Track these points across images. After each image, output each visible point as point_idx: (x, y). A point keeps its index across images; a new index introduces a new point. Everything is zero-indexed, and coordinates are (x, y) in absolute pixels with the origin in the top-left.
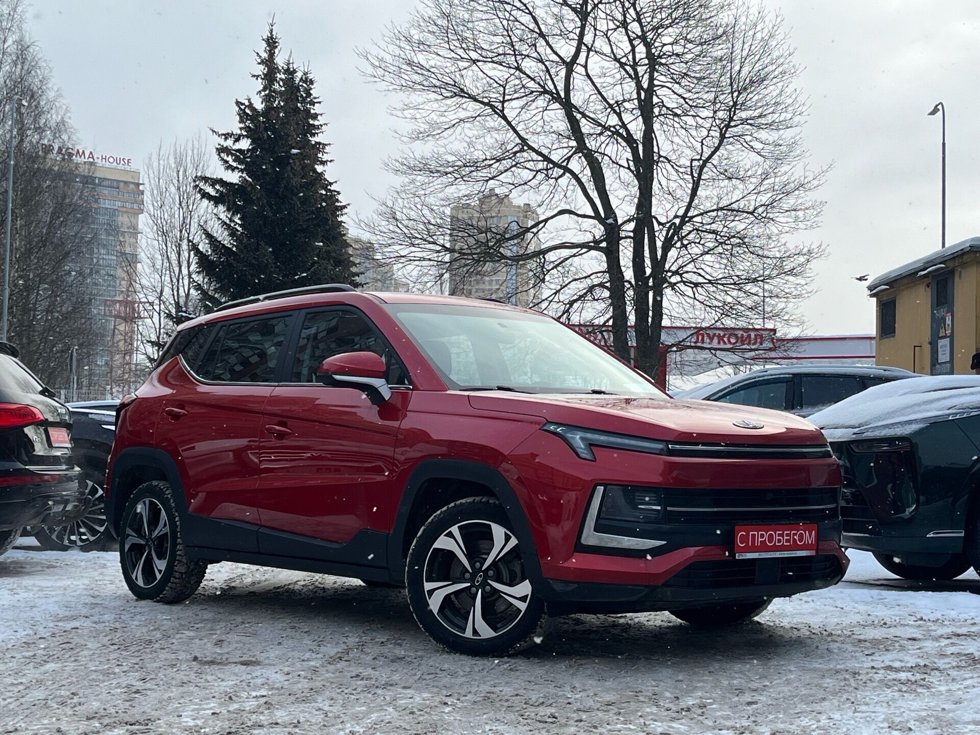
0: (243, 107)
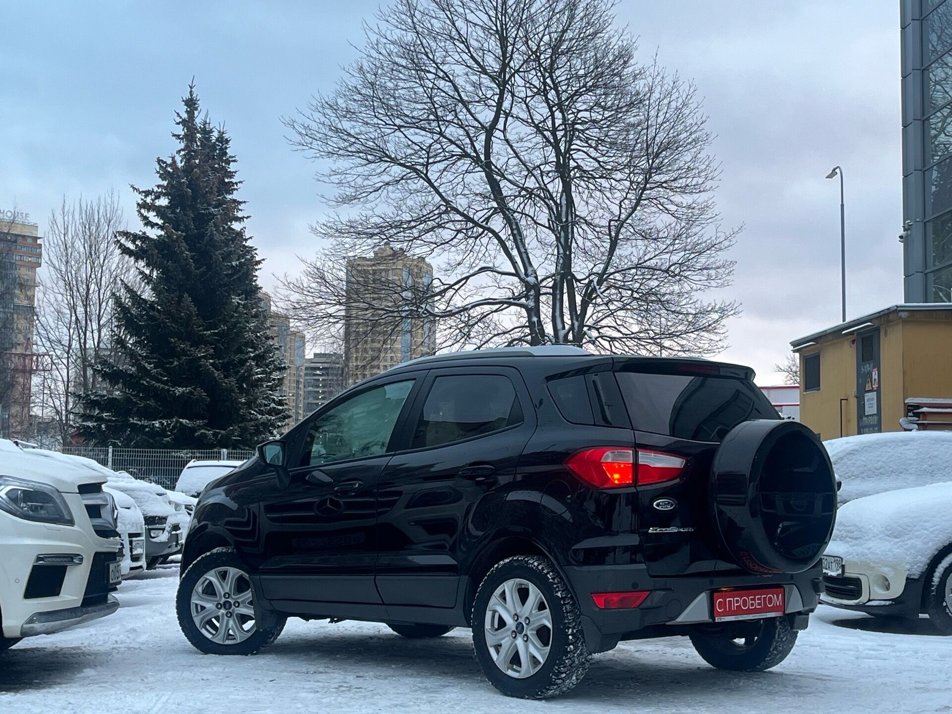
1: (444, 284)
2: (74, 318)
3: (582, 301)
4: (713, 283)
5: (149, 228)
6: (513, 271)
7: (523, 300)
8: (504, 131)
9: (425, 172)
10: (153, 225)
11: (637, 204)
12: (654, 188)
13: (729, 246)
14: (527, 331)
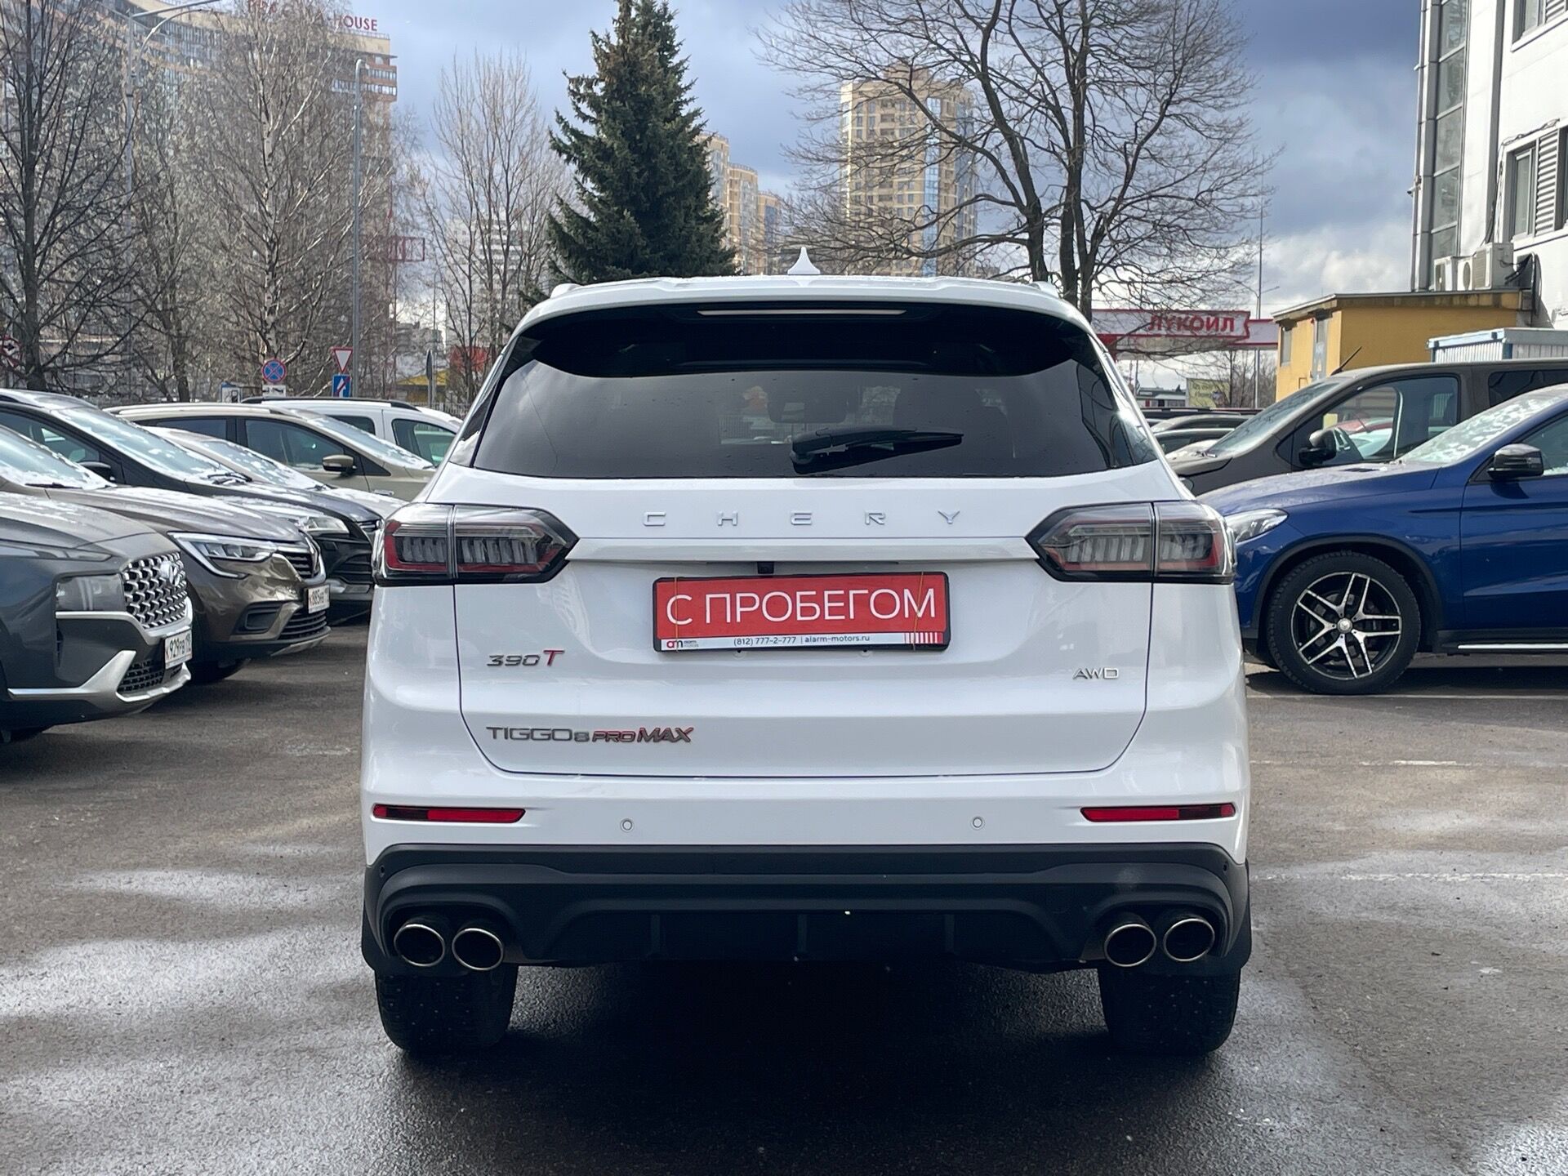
1: (933, 213)
2: (475, 210)
3: (1093, 237)
4: (1249, 215)
5: (581, 120)
6: (1013, 201)
7: (1026, 236)
8: (1009, 23)
9: (908, 87)
10: (585, 118)
11: (1161, 120)
12: (1180, 101)
13: (1269, 169)
14: (1029, 270)
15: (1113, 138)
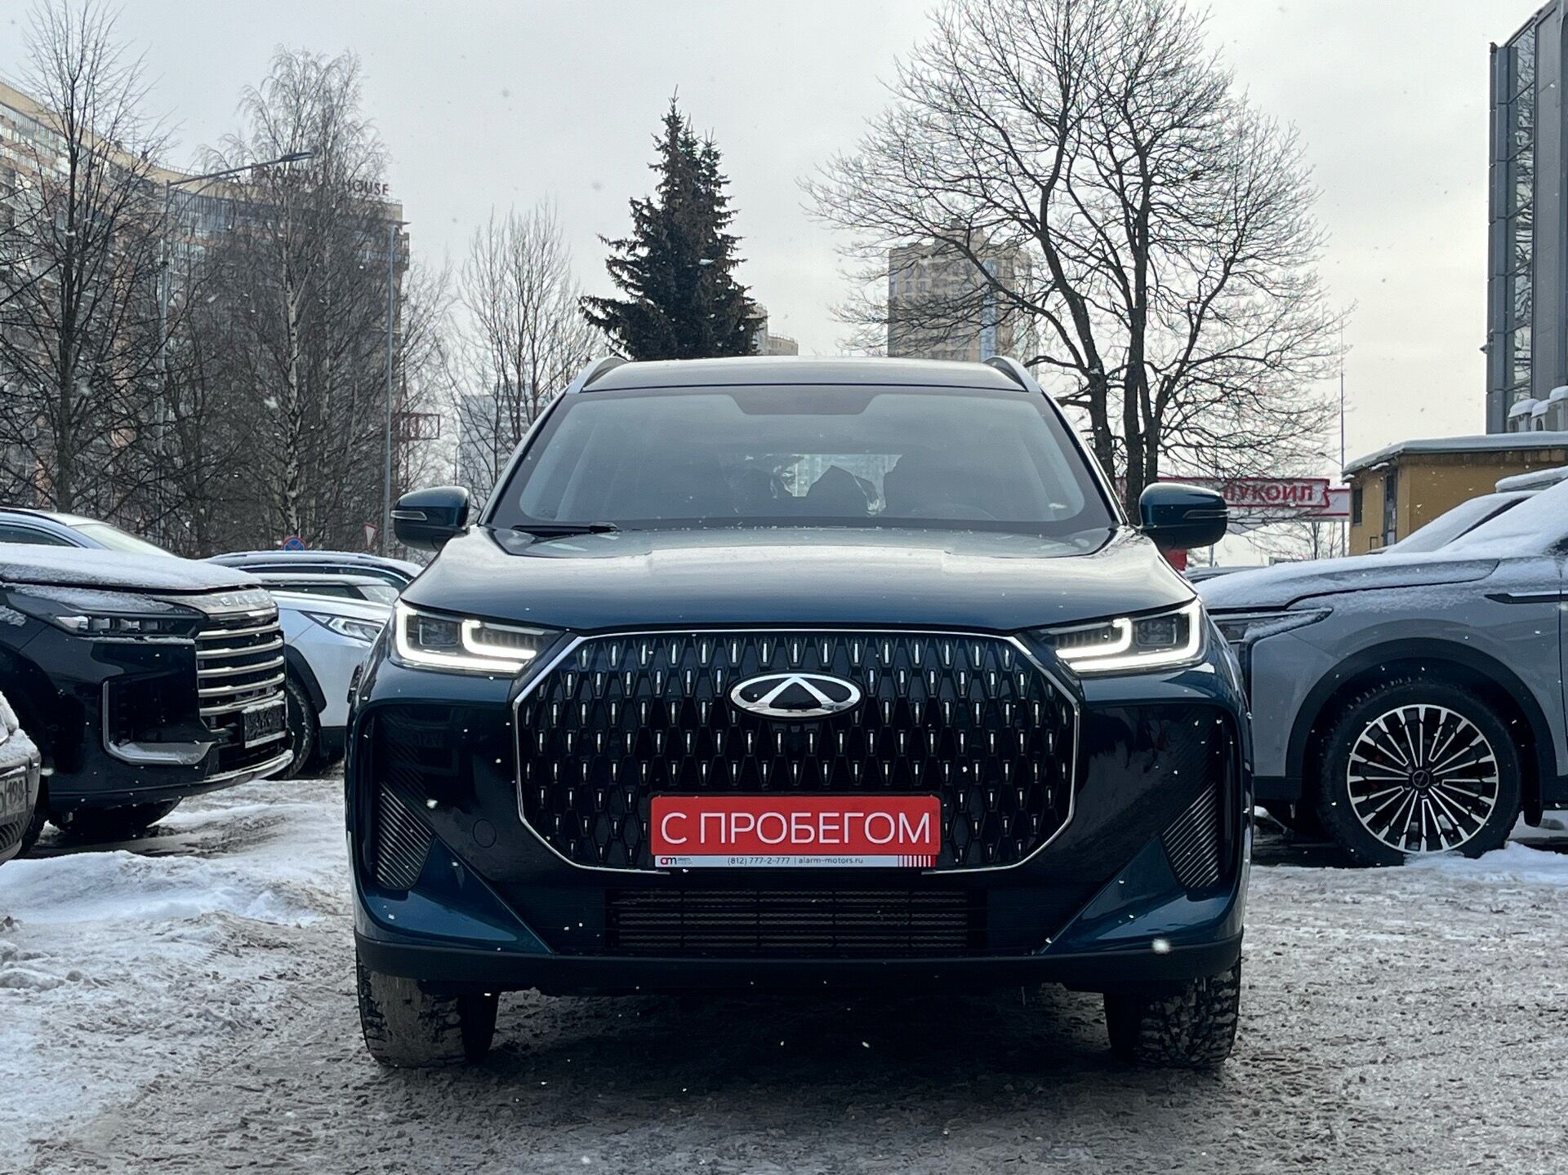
0: (639, 207)
6: (1074, 363)
8: (1068, 181)
9: (965, 245)
11: (1224, 279)
14: (1092, 434)
15: (1176, 298)
